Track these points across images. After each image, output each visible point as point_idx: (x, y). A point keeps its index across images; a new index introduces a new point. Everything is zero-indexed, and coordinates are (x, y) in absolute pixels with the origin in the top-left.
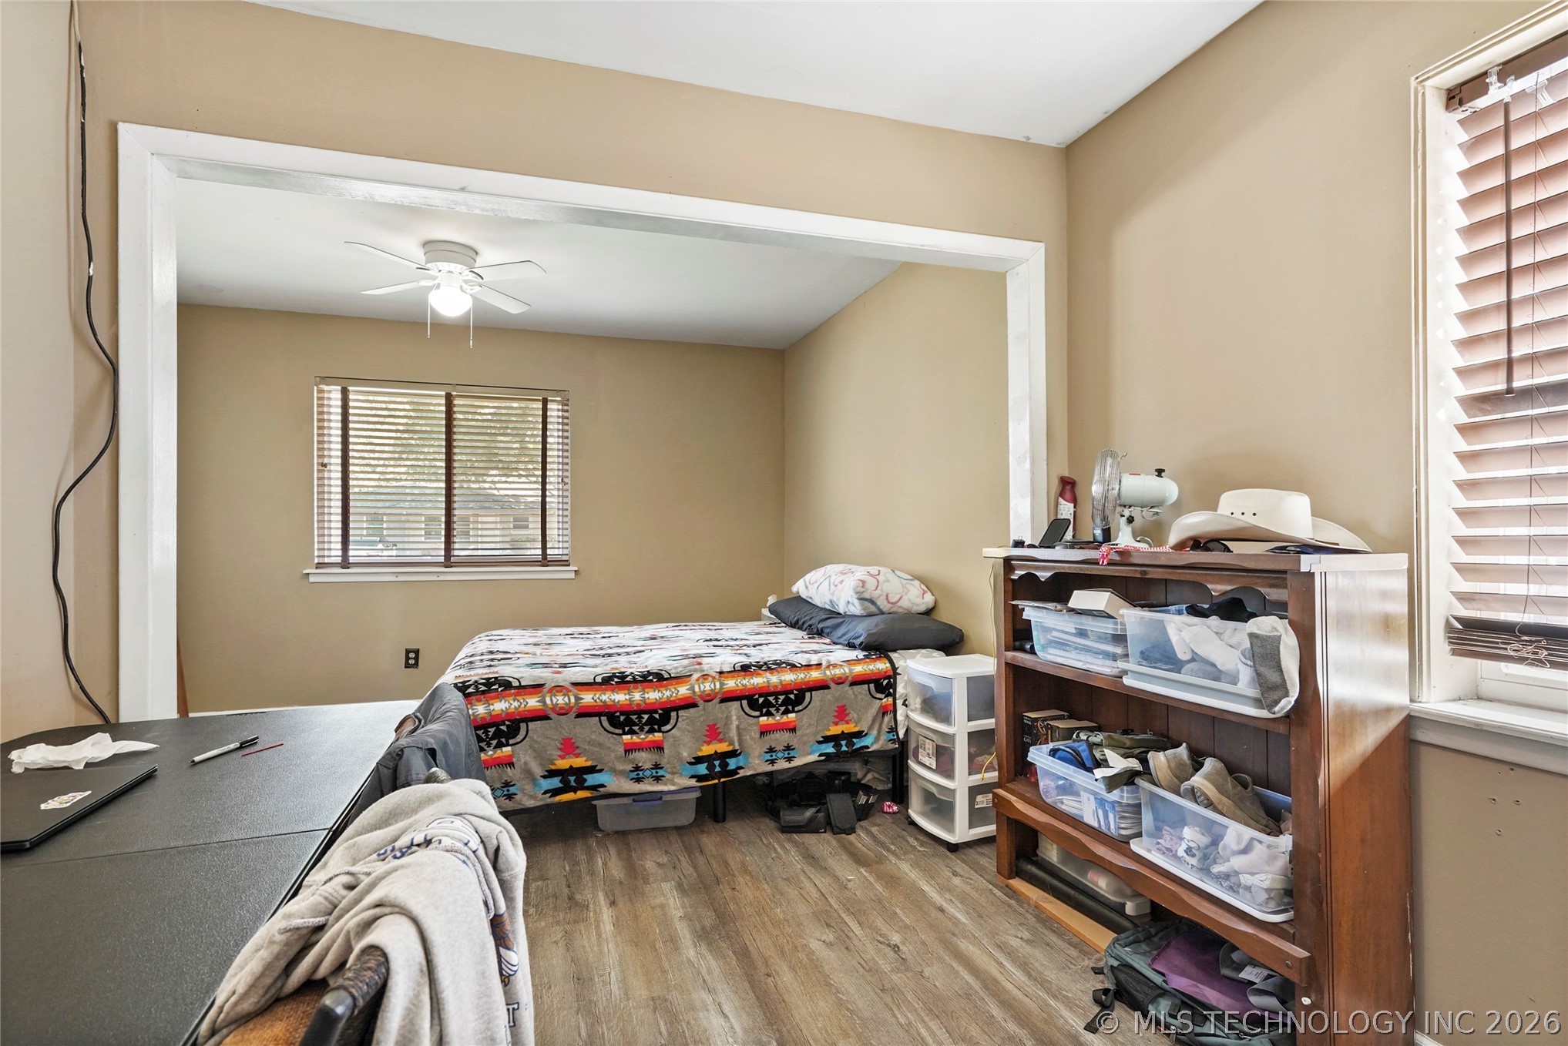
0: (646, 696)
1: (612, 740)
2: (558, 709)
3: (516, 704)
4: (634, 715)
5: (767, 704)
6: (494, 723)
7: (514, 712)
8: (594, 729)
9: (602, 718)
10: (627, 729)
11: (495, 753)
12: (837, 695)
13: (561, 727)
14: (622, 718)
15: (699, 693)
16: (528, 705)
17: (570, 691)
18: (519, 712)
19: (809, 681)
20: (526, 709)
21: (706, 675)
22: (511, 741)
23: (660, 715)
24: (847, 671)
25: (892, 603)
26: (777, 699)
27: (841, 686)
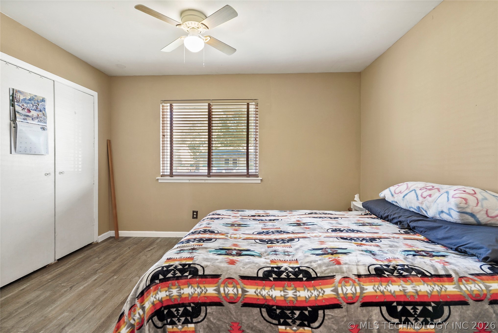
0: (298, 294)
1: (270, 328)
2: (229, 298)
3: (199, 290)
4: (288, 310)
5: (405, 312)
6: (183, 304)
7: (197, 297)
8: (256, 318)
9: (263, 309)
10: (282, 321)
11: (183, 327)
12: (477, 312)
13: (231, 313)
14: (278, 311)
15: (342, 296)
16: (207, 292)
17: (239, 284)
18: (201, 297)
19: (446, 295)
20: (206, 295)
21: (347, 277)
22: (195, 320)
23: (309, 311)
24: (484, 288)
25: (491, 217)
26: (415, 309)
27: (480, 303)
